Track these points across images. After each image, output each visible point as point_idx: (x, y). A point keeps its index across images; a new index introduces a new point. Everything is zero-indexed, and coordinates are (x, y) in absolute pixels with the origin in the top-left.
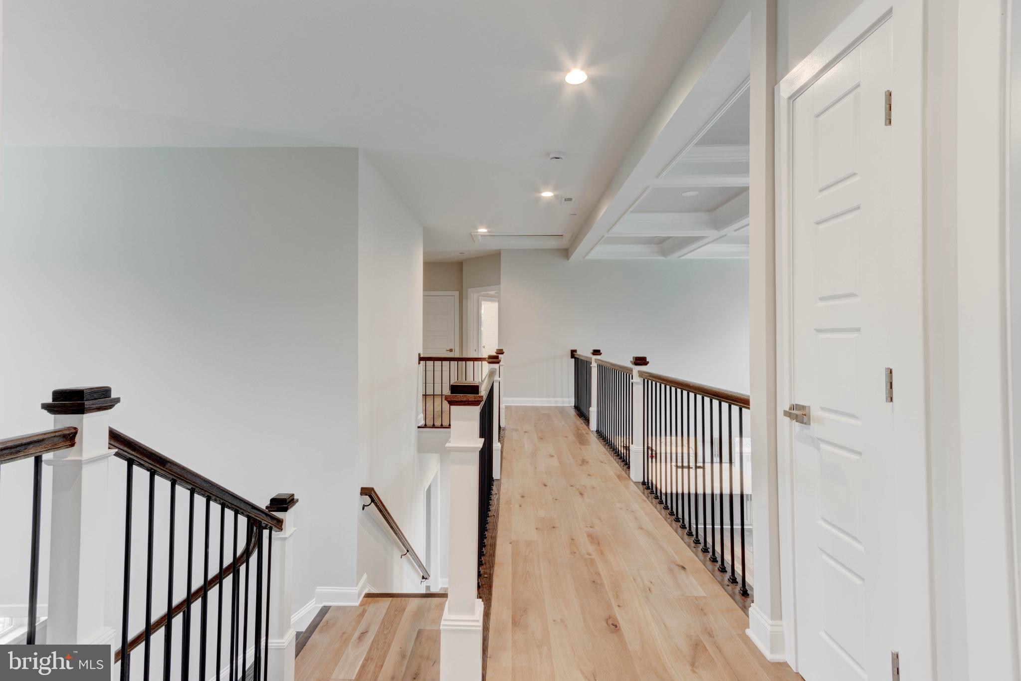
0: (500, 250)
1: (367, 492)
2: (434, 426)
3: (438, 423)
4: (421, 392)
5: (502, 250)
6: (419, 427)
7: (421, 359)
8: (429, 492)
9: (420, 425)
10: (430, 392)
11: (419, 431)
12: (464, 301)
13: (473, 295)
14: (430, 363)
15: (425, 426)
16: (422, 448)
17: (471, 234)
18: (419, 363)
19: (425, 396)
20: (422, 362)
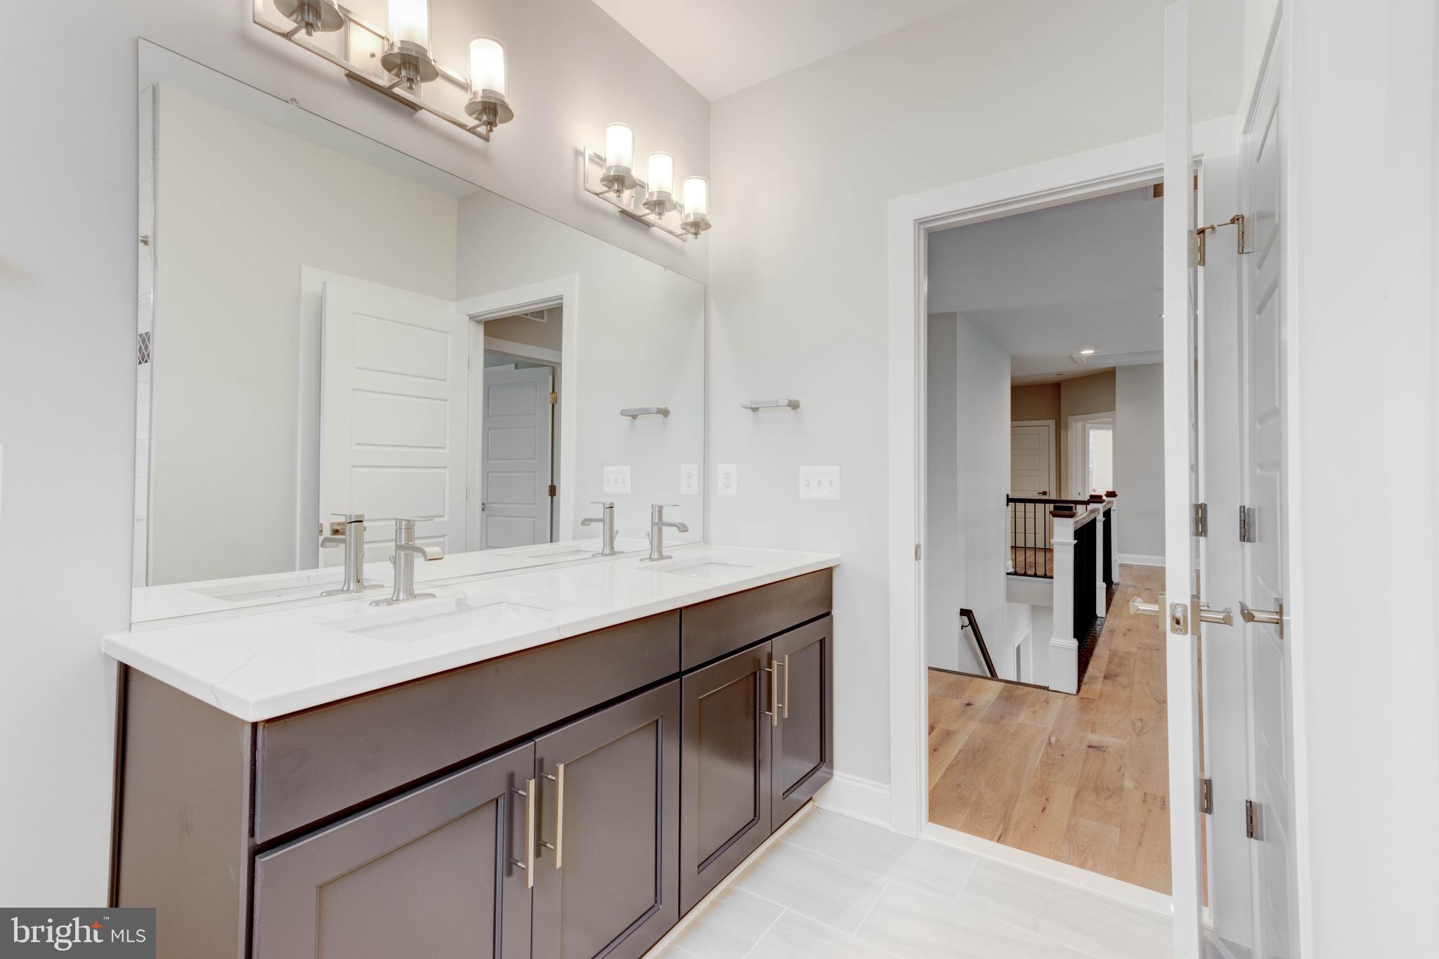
0: (1115, 367)
1: (965, 613)
2: (1025, 574)
3: (1031, 572)
4: (1009, 544)
5: (1117, 369)
6: (1008, 574)
7: (1009, 500)
8: (1018, 649)
9: (1009, 572)
10: (1020, 543)
11: (1007, 579)
12: (1063, 433)
13: (1075, 426)
14: (1020, 506)
15: (1015, 573)
16: (1010, 597)
17: (1071, 356)
18: (1007, 505)
19: (1015, 548)
20: (1010, 504)
